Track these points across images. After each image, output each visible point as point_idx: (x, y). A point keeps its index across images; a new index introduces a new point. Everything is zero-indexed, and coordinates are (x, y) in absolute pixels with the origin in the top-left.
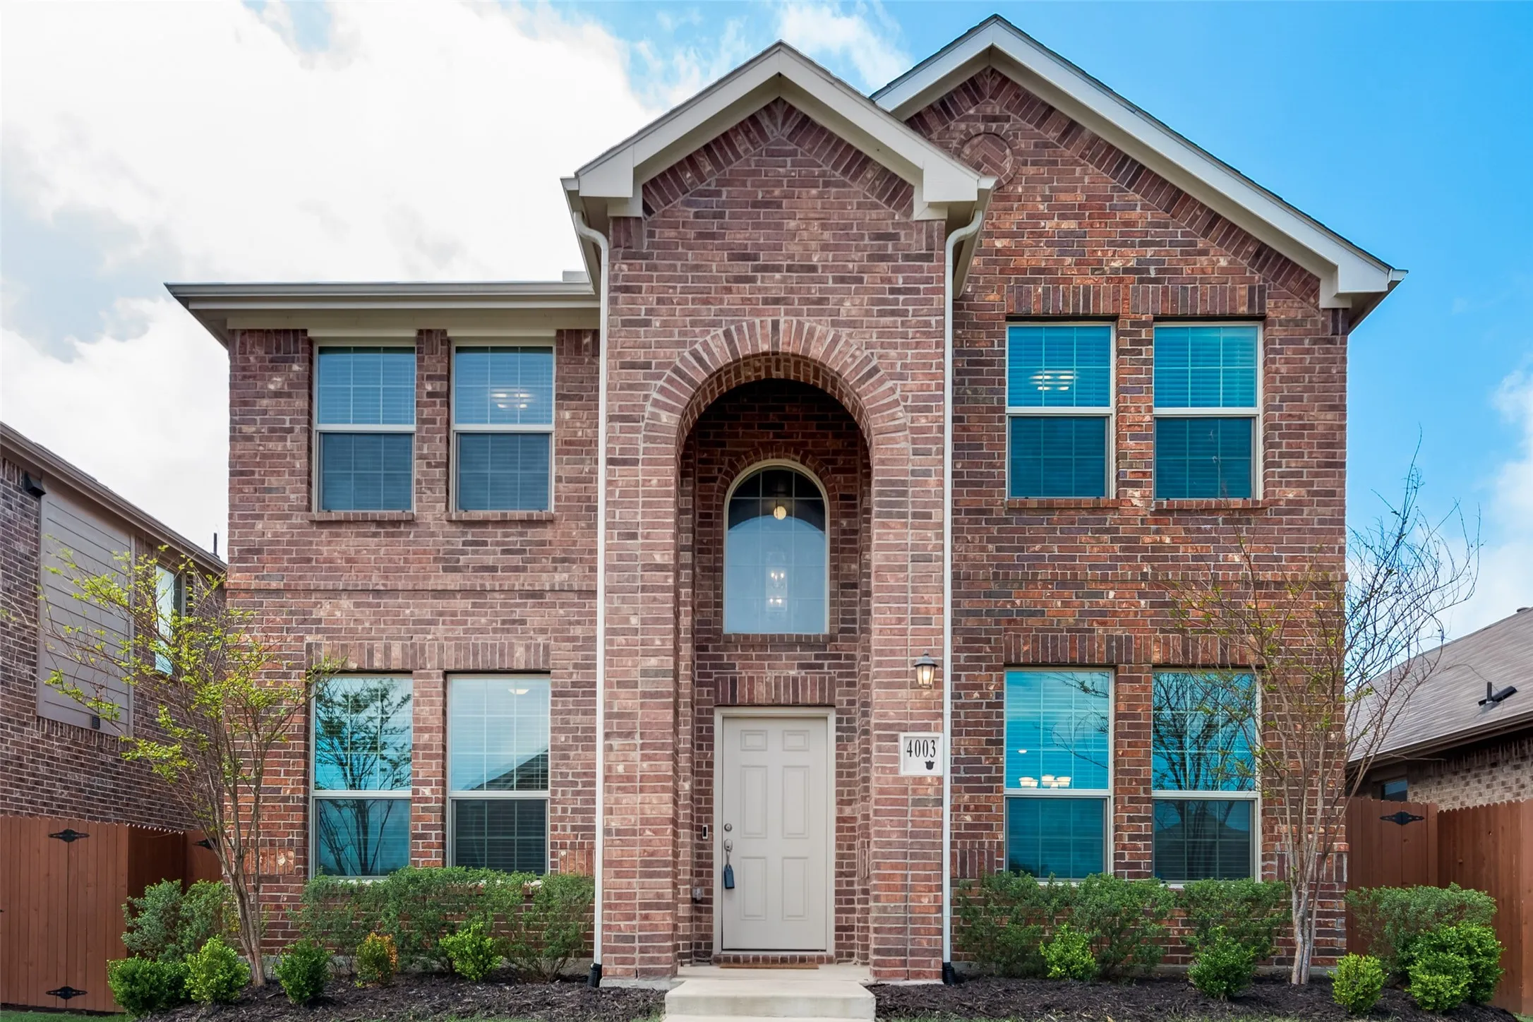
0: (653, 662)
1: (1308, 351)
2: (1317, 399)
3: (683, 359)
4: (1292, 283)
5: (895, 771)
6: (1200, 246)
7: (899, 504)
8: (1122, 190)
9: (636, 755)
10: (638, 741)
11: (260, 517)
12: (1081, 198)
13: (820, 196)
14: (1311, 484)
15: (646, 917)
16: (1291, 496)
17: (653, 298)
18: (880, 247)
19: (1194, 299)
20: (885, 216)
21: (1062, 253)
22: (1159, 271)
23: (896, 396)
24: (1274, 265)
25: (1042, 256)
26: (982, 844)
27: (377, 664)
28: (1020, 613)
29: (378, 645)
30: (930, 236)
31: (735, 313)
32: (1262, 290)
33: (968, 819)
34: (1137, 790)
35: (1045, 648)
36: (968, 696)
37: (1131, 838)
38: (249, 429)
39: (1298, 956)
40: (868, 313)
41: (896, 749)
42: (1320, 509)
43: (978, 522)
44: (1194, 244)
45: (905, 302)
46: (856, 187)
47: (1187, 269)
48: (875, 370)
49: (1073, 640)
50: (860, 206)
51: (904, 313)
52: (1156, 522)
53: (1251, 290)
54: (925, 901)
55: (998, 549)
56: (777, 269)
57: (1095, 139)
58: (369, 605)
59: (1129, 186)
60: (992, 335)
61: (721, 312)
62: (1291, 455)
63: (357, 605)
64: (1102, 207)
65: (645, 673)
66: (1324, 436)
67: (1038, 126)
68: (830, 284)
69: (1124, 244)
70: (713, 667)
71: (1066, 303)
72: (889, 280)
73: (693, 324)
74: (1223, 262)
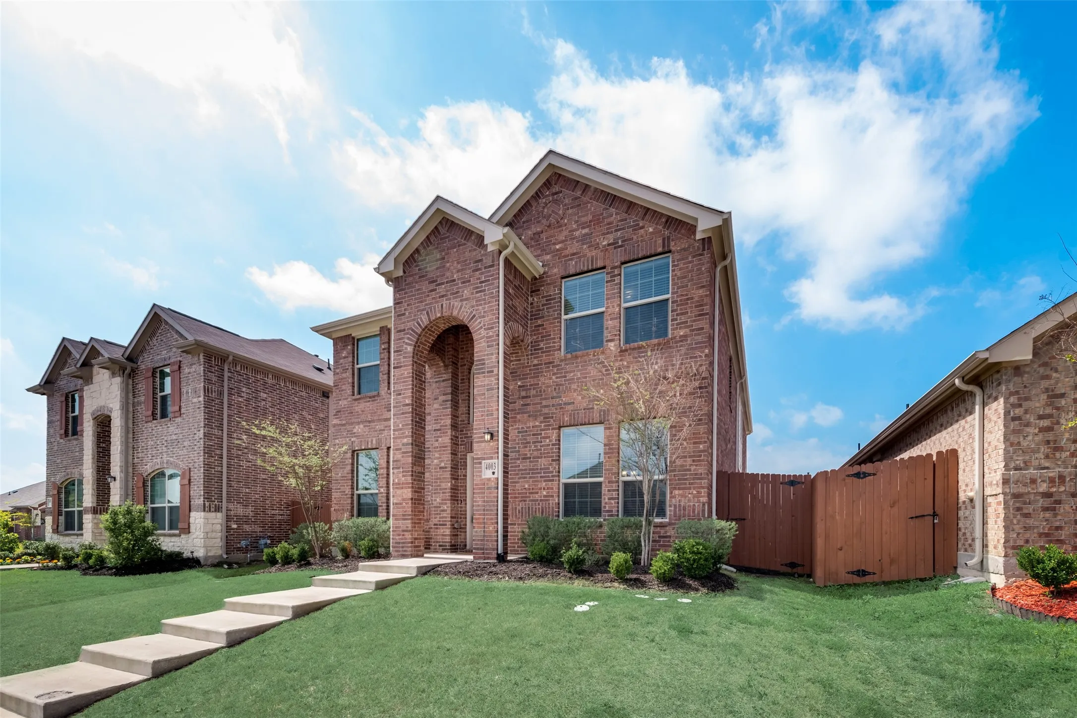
0: (405, 440)
1: (690, 262)
2: (694, 284)
3: (414, 325)
4: (683, 231)
5: (480, 476)
6: (641, 225)
7: (482, 369)
8: (607, 209)
9: (401, 475)
10: (401, 470)
11: (340, 400)
12: (590, 217)
13: (457, 251)
14: (692, 326)
15: (403, 535)
16: (682, 333)
17: (405, 305)
18: (476, 266)
19: (638, 250)
20: (478, 253)
21: (583, 244)
22: (623, 241)
23: (482, 325)
24: (674, 224)
25: (573, 247)
26: (549, 504)
27: (370, 447)
28: (565, 404)
29: (370, 440)
30: (493, 257)
31: (430, 304)
32: (669, 238)
33: (545, 493)
34: (611, 478)
35: (574, 418)
36: (545, 441)
37: (609, 499)
38: (338, 371)
39: (643, 553)
40: (472, 294)
41: (481, 468)
42: (696, 338)
43: (548, 367)
44: (638, 225)
45: (485, 286)
46: (469, 244)
47: (635, 237)
48: (474, 316)
49: (585, 413)
50: (470, 251)
51: (484, 290)
52: (621, 356)
53: (664, 240)
54: (491, 528)
55: (557, 378)
56: (443, 284)
57: (596, 189)
58: (368, 426)
59: (610, 206)
60: (556, 287)
61: (426, 305)
62: (682, 314)
63: (364, 426)
64: (599, 219)
65: (403, 445)
66: (698, 301)
67: (573, 191)
68: (460, 285)
69: (608, 233)
70: (465, 437)
71: (584, 266)
72: (479, 279)
73: (418, 311)
74: (651, 230)
